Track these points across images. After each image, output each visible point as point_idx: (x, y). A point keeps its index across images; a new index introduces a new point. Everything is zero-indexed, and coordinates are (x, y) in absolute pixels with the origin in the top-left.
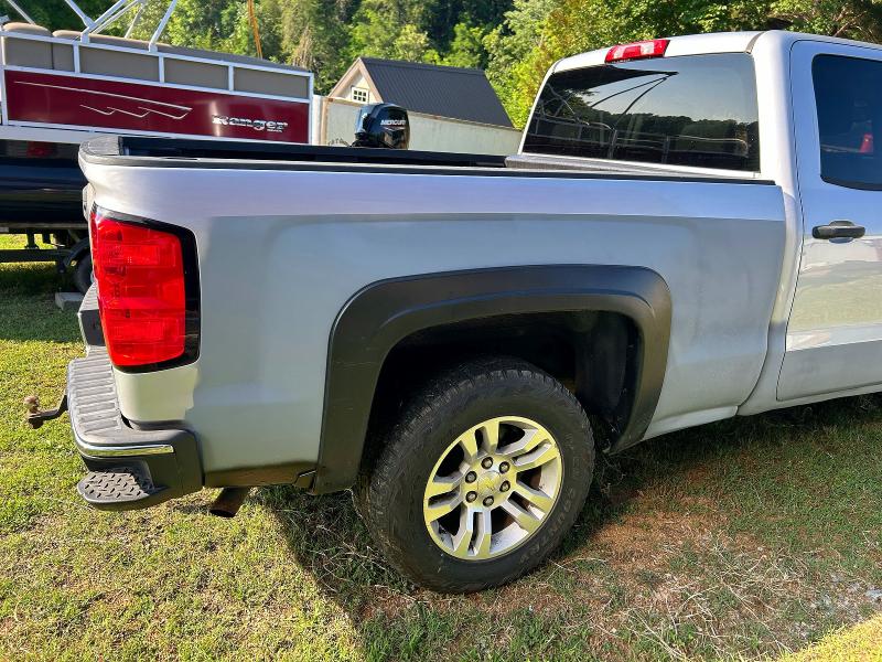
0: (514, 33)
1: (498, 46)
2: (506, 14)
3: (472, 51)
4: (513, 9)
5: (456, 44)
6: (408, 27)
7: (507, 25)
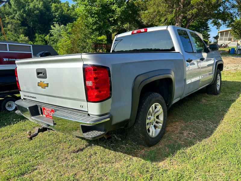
0: (53, 36)
1: (49, 39)
2: (50, 31)
3: (42, 41)
4: (52, 29)
5: (37, 39)
6: (22, 35)
7: (51, 33)
